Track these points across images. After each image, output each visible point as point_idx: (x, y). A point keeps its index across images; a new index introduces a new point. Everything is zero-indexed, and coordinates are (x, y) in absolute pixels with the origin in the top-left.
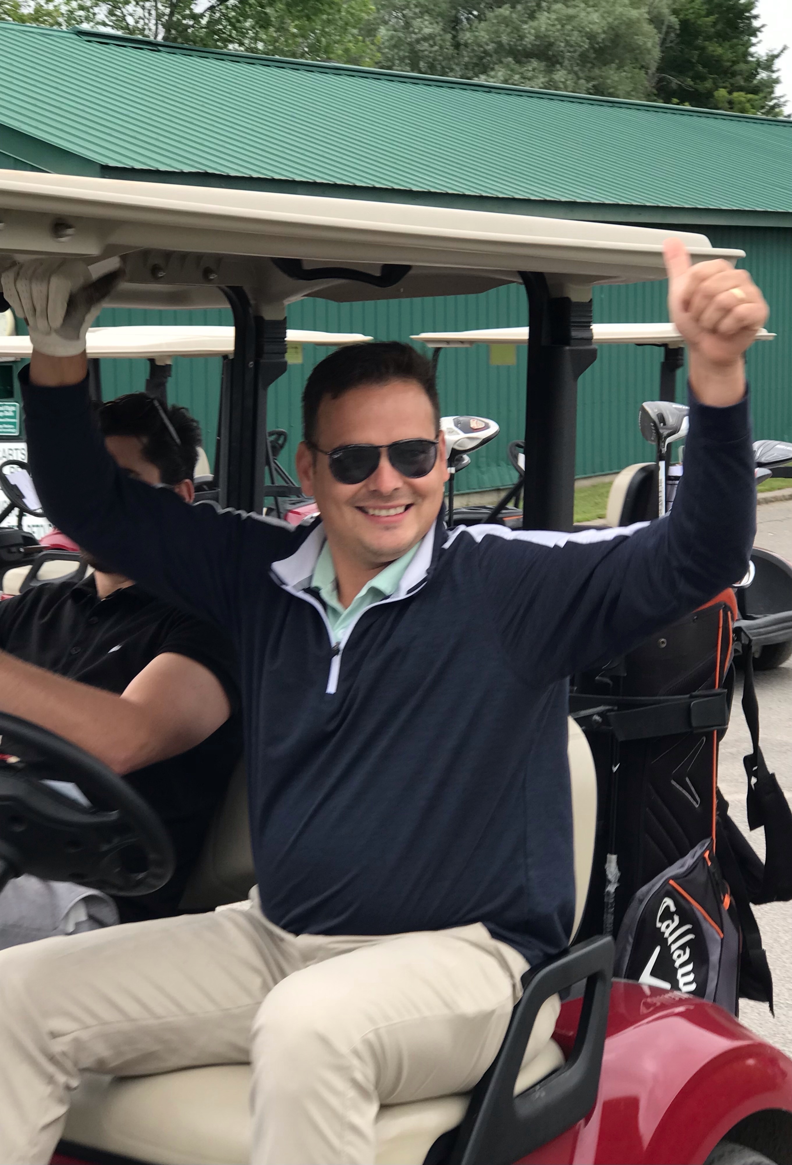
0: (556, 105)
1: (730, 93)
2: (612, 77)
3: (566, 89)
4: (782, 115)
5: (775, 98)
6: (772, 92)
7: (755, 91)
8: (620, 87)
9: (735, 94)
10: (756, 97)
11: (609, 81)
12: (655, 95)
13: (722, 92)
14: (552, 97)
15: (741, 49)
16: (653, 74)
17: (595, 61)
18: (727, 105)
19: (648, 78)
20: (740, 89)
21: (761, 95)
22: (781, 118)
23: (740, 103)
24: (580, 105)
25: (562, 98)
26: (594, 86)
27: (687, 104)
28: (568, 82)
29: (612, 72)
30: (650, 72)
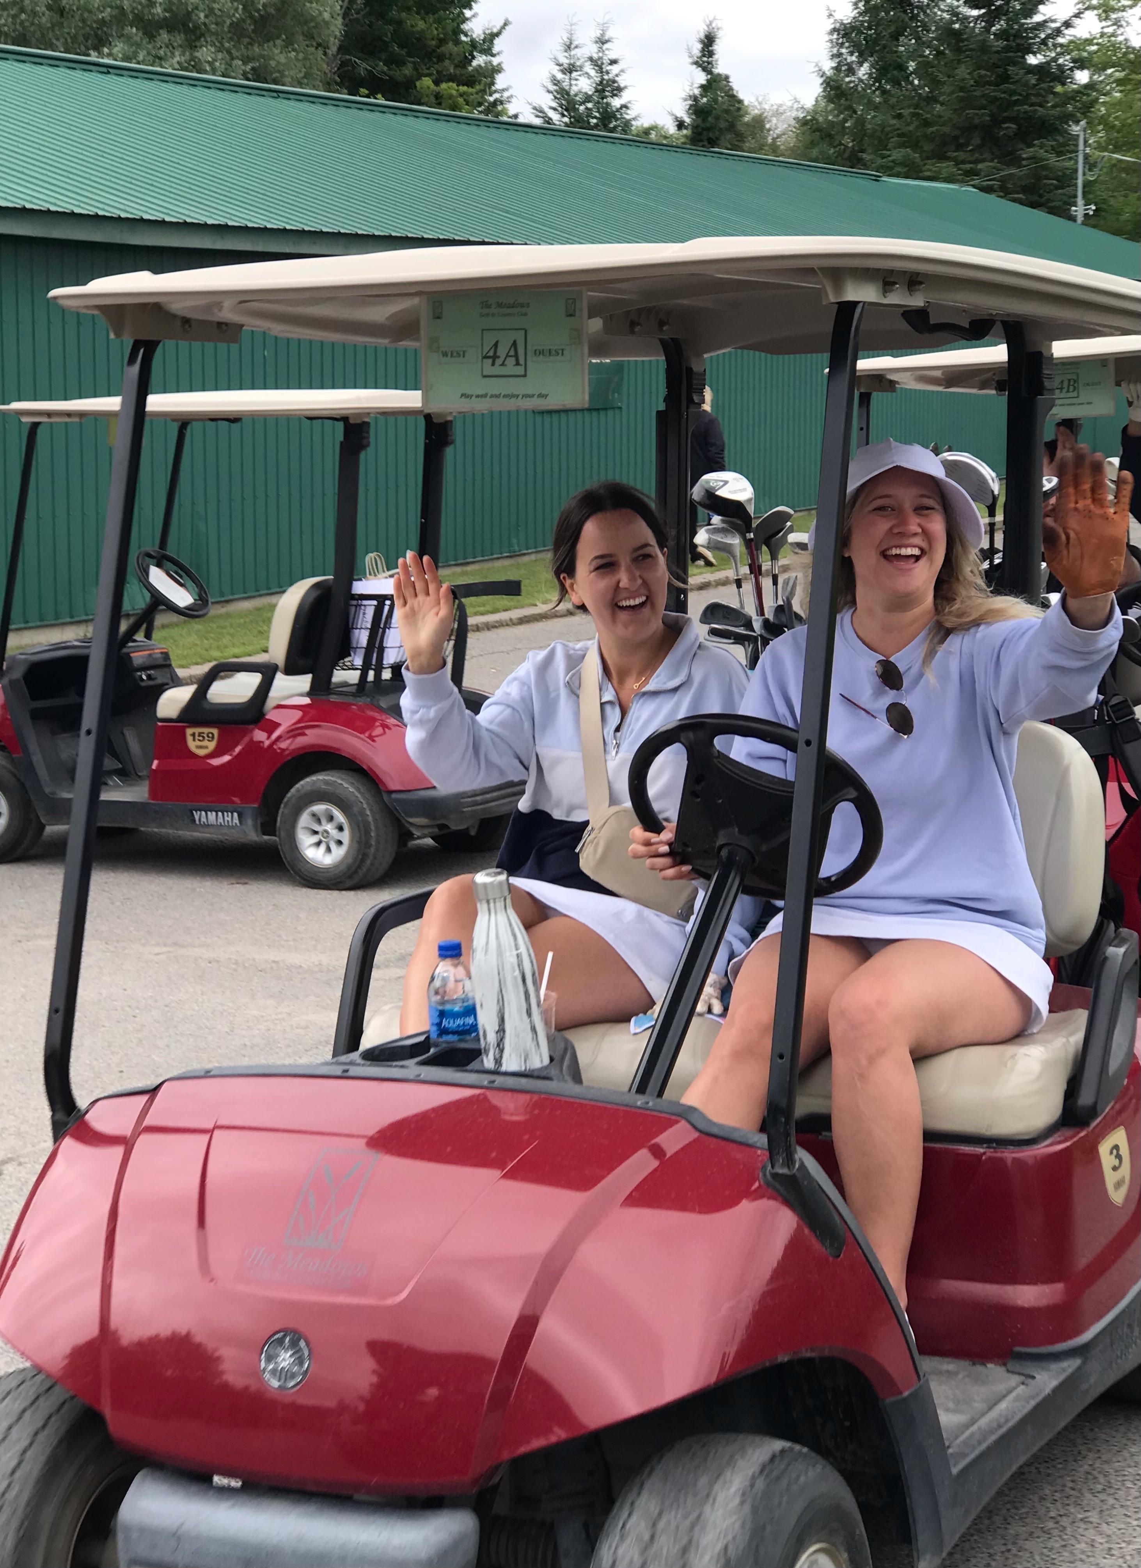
0: (199, 93)
1: (437, 83)
2: (276, 58)
3: (214, 72)
4: (506, 114)
5: (495, 91)
6: (493, 83)
7: (470, 81)
8: (287, 73)
9: (444, 86)
10: (470, 90)
11: (273, 63)
12: (337, 83)
13: (427, 82)
14: (194, 83)
15: (450, 25)
16: (335, 56)
17: (253, 35)
18: (433, 99)
19: (326, 60)
20: (451, 79)
21: (478, 87)
22: (505, 119)
23: (451, 97)
24: (232, 94)
25: (208, 84)
26: (253, 69)
27: (379, 96)
28: (217, 64)
29: (276, 51)
30: (330, 52)
